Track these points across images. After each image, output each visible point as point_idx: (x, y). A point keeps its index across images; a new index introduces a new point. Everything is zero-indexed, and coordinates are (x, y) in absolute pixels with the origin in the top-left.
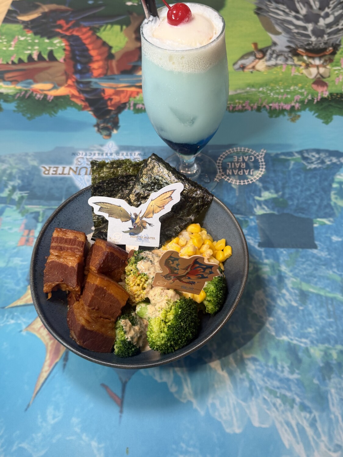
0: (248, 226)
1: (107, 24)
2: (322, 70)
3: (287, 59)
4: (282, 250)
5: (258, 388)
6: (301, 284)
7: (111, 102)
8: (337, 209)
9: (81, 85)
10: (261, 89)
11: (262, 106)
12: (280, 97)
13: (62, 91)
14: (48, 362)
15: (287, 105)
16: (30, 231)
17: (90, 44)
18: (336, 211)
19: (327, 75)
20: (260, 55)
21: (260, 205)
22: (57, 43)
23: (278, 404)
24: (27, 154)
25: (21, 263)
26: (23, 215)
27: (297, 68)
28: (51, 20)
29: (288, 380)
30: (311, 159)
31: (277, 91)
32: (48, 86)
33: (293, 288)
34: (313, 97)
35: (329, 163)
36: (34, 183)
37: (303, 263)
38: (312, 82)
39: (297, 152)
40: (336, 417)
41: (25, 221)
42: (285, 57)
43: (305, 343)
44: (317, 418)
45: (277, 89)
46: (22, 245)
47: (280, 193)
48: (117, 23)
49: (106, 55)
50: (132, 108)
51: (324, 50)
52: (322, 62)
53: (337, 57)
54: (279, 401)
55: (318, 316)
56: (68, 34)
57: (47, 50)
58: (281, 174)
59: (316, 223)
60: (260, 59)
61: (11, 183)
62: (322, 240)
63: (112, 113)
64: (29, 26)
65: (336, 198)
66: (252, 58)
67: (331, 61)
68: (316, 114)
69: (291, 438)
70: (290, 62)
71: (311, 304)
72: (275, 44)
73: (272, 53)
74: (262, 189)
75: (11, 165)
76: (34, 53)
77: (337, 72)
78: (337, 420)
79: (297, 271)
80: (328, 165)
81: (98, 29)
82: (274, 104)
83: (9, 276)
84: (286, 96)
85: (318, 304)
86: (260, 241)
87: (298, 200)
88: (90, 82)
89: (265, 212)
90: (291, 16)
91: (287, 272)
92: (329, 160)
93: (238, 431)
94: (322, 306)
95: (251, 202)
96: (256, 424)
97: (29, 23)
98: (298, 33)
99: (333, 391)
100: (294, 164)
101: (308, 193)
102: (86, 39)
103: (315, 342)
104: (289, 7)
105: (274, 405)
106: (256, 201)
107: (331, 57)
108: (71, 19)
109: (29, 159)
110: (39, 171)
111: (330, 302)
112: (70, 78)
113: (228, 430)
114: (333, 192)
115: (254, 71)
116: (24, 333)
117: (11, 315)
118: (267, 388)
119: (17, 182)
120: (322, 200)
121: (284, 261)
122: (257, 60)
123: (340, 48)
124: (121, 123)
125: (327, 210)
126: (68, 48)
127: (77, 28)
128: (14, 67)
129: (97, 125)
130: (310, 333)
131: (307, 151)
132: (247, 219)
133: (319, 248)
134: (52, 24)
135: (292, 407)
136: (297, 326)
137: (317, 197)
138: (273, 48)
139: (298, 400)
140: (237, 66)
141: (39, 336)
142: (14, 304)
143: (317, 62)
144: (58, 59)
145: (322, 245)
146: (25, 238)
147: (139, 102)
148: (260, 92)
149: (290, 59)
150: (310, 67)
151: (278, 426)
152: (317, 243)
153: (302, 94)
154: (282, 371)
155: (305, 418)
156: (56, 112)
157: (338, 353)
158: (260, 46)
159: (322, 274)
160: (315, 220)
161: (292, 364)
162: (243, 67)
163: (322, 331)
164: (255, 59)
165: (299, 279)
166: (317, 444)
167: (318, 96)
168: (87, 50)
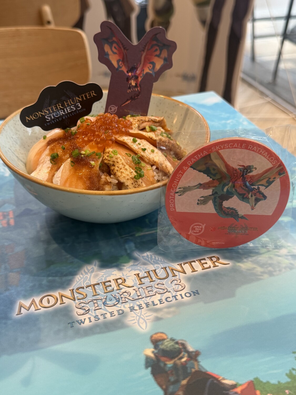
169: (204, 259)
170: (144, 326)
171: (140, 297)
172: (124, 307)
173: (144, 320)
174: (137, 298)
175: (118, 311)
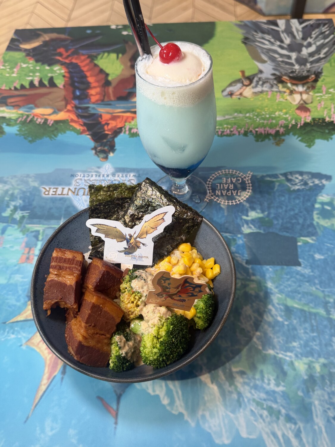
0: (236, 244)
1: (104, 52)
2: (305, 96)
3: (272, 86)
4: (268, 267)
5: (246, 400)
6: (286, 300)
7: (108, 126)
8: (320, 228)
9: (80, 111)
10: (248, 115)
11: (249, 131)
12: (265, 122)
13: (62, 116)
14: (46, 376)
15: (272, 130)
16: (30, 249)
17: (87, 71)
18: (318, 230)
19: (310, 101)
20: (247, 83)
21: (247, 224)
22: (57, 70)
23: (264, 416)
24: (28, 176)
25: (21, 280)
26: (24, 234)
27: (281, 94)
28: (52, 48)
29: (274, 392)
30: (294, 181)
31: (263, 116)
32: (49, 111)
33: (278, 304)
34: (297, 122)
35: (311, 184)
36: (35, 203)
37: (288, 280)
38: (296, 108)
39: (281, 174)
40: (320, 428)
41: (26, 239)
42: (270, 84)
43: (290, 357)
44: (302, 429)
45: (263, 114)
46: (23, 263)
47: (266, 213)
48: (113, 51)
49: (103, 82)
50: (127, 132)
51: (307, 77)
52: (305, 89)
53: (319, 84)
54: (265, 413)
55: (302, 331)
56: (67, 61)
57: (47, 76)
58: (266, 195)
59: (300, 242)
60: (247, 86)
61: (13, 203)
62: (306, 257)
63: (109, 137)
64: (31, 54)
65: (318, 218)
66: (239, 85)
67: (313, 88)
68: (300, 138)
70: (275, 89)
71: (295, 319)
72: (261, 72)
73: (258, 80)
74: (249, 209)
75: (12, 185)
76: (35, 79)
77: (319, 98)
78: (321, 431)
79: (282, 287)
80: (311, 186)
81: (96, 57)
82: (261, 129)
83: (10, 293)
84: (271, 121)
85: (302, 319)
86: (248, 258)
87: (283, 219)
88: (88, 107)
89: (252, 231)
90: (276, 45)
91: (273, 288)
92: (312, 181)
93: (227, 442)
94: (305, 321)
95: (239, 221)
96: (244, 435)
97: (31, 51)
98: (283, 62)
99: (317, 403)
100: (279, 186)
101: (292, 213)
102: (84, 66)
103: (299, 356)
104: (274, 37)
105: (261, 416)
106: (243, 221)
107: (314, 84)
108: (70, 47)
109: (30, 180)
110: (40, 191)
111: (313, 317)
112: (70, 104)
113: (217, 441)
114: (315, 212)
115: (242, 98)
116: (24, 347)
117: (12, 331)
119: (19, 202)
120: (305, 219)
121: (270, 278)
122: (244, 87)
123: (322, 76)
124: (117, 147)
125: (310, 230)
126: (67, 75)
127: (76, 56)
128: (17, 93)
129: (95, 148)
130: (294, 347)
131: (291, 173)
132: (235, 237)
133: (303, 266)
134: (53, 52)
135: (278, 418)
136: (283, 340)
137: (301, 217)
138: (259, 76)
139: (283, 411)
140: (225, 93)
141: (38, 350)
142: (15, 319)
143: (300, 89)
144: (58, 85)
145: (306, 262)
146: (26, 256)
147: (134, 127)
148: (246, 117)
149: (275, 86)
150: (293, 94)
151: (265, 436)
152: (300, 260)
153: (286, 119)
154: (269, 384)
155: (290, 429)
156: (56, 136)
157: (321, 366)
158: (247, 74)
159: (305, 290)
160: (298, 239)
161: (278, 377)
162: (231, 94)
163: (306, 345)
164: (242, 86)
165: (284, 295)
167: (301, 121)
168: (86, 77)
169: (52, 194)
170: (107, 166)
171: (100, 181)
172: (111, 178)
173: (106, 169)
174: (102, 181)
175: (115, 177)
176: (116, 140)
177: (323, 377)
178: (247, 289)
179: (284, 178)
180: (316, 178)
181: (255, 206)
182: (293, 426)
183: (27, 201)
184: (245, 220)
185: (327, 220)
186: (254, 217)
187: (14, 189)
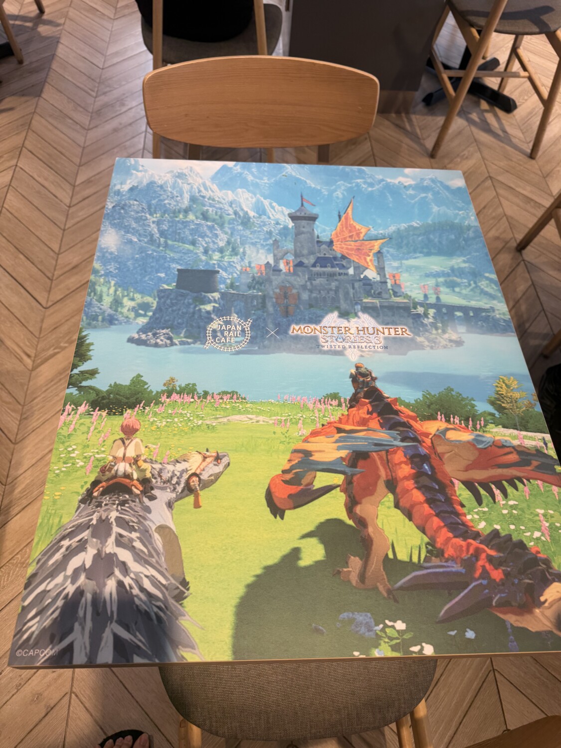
0: (226, 285)
7: (368, 410)
10: (200, 422)
11: (201, 399)
12: (180, 411)
13: (432, 427)
16: (395, 283)
18: (156, 294)
20: (193, 481)
21: (215, 300)
26: (406, 294)
28: (516, 581)
29: (210, 207)
30: (164, 337)
34: (143, 410)
35: (150, 334)
37: (189, 261)
39: (176, 345)
41: (403, 290)
42: (161, 478)
44: (197, 193)
47: (197, 308)
50: (342, 400)
51: (105, 492)
52: (116, 468)
54: (217, 199)
56: (473, 543)
57: (487, 506)
58: (194, 324)
60: (195, 474)
61: (431, 320)
62: (172, 274)
63: (362, 395)
65: (152, 303)
66: (205, 477)
67: (103, 470)
68: (146, 386)
69: (212, 187)
72: (170, 505)
73: (177, 486)
74: (212, 312)
76: (503, 500)
78: (187, 193)
79: (194, 256)
80: (151, 332)
82: (187, 400)
84: (173, 412)
85: (185, 239)
86: (217, 274)
87: (184, 303)
88: (402, 440)
89: (211, 294)
90: (131, 575)
91: (201, 256)
93: (239, 190)
94: (183, 238)
95: (222, 302)
96: (230, 192)
98: (132, 530)
99: (186, 202)
100: (181, 333)
101: (175, 308)
109: (426, 343)
110: (411, 331)
112: (430, 447)
113: (245, 190)
114: (154, 308)
117: (383, 234)
118: (223, 204)
119: (426, 321)
120: (165, 302)
121: (202, 262)
122: (198, 472)
126: (458, 508)
131: (165, 345)
132: (226, 289)
133: (176, 269)
135: (210, 197)
137: (168, 305)
138: (173, 496)
139: (206, 200)
140: (225, 461)
145: (173, 271)
146: (397, 278)
147: (337, 408)
148: (202, 419)
149: (156, 473)
151: (218, 191)
152: (176, 272)
153: (155, 414)
154: (213, 210)
155: (204, 194)
157: (179, 216)
158: (191, 499)
159: (178, 254)
160: (174, 288)
162: (218, 458)
163: (185, 227)
164: (201, 474)
165: (195, 251)
166: (200, 185)
176: (353, 391)
177: (179, 212)
178: (220, 255)
179: (174, 340)
180: (143, 340)
181: (206, 315)
182: (202, 194)
183: (419, 322)
184: (217, 303)
185: (146, 301)
186: (209, 305)
187: (438, 334)
